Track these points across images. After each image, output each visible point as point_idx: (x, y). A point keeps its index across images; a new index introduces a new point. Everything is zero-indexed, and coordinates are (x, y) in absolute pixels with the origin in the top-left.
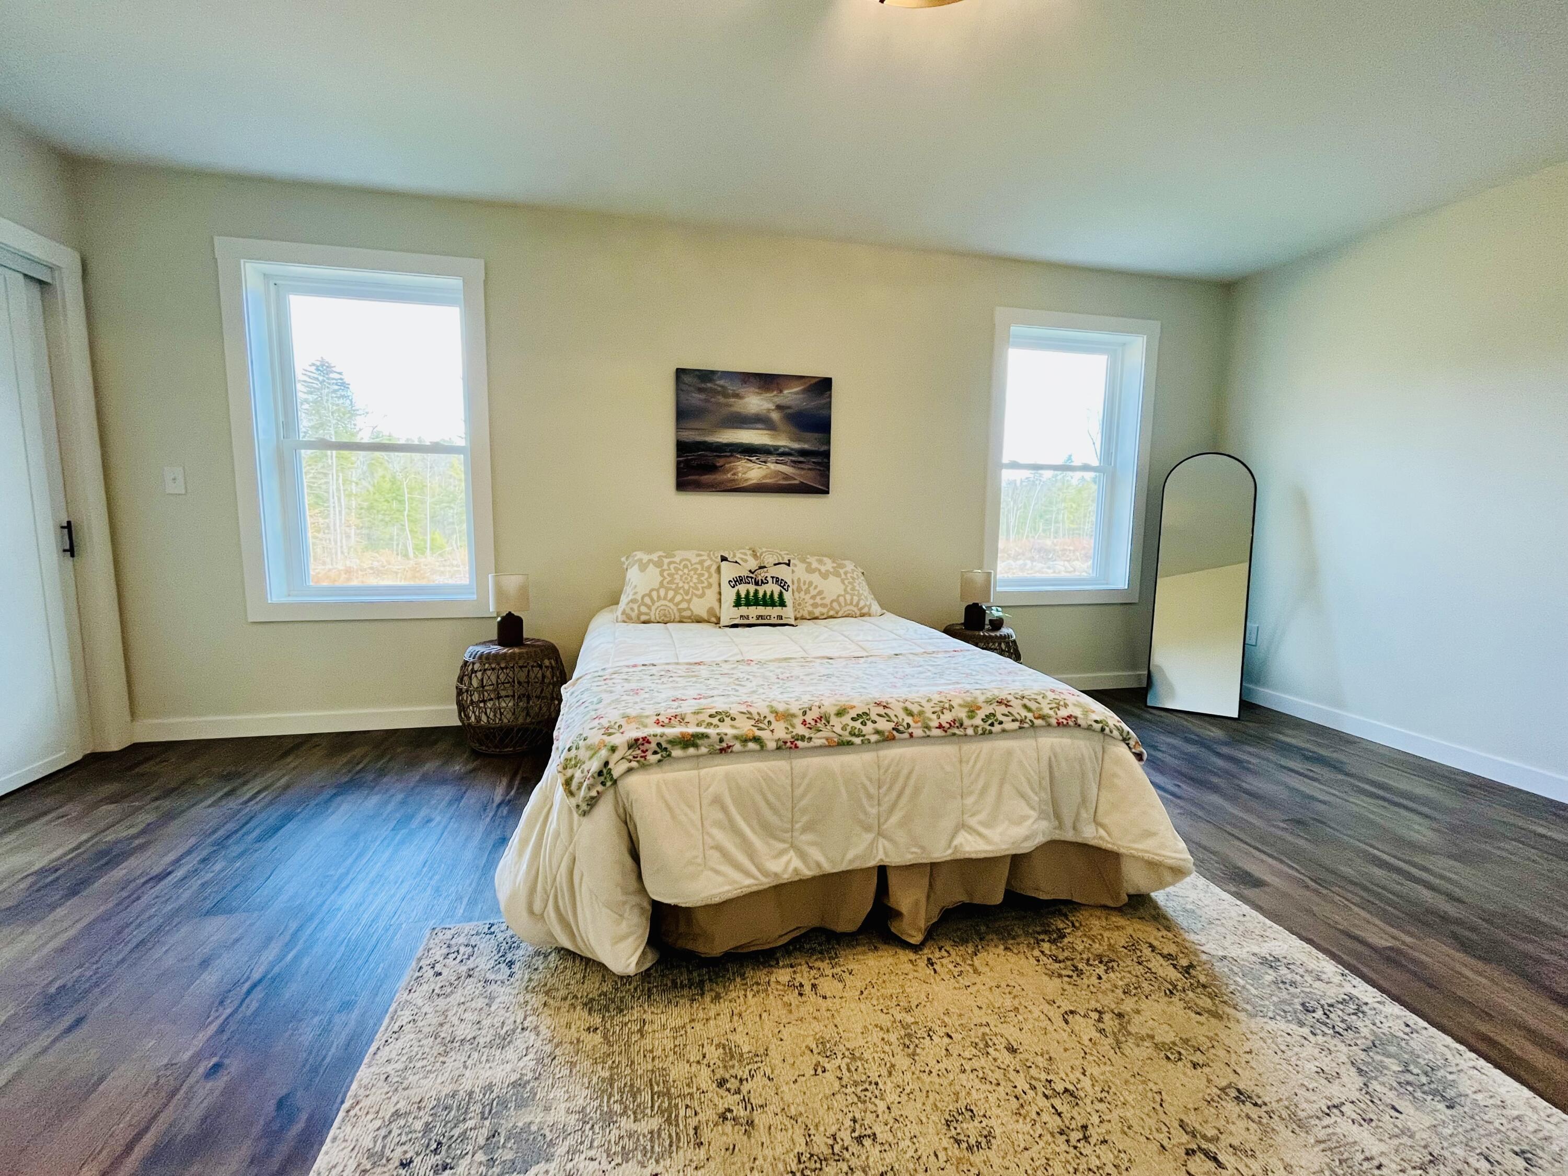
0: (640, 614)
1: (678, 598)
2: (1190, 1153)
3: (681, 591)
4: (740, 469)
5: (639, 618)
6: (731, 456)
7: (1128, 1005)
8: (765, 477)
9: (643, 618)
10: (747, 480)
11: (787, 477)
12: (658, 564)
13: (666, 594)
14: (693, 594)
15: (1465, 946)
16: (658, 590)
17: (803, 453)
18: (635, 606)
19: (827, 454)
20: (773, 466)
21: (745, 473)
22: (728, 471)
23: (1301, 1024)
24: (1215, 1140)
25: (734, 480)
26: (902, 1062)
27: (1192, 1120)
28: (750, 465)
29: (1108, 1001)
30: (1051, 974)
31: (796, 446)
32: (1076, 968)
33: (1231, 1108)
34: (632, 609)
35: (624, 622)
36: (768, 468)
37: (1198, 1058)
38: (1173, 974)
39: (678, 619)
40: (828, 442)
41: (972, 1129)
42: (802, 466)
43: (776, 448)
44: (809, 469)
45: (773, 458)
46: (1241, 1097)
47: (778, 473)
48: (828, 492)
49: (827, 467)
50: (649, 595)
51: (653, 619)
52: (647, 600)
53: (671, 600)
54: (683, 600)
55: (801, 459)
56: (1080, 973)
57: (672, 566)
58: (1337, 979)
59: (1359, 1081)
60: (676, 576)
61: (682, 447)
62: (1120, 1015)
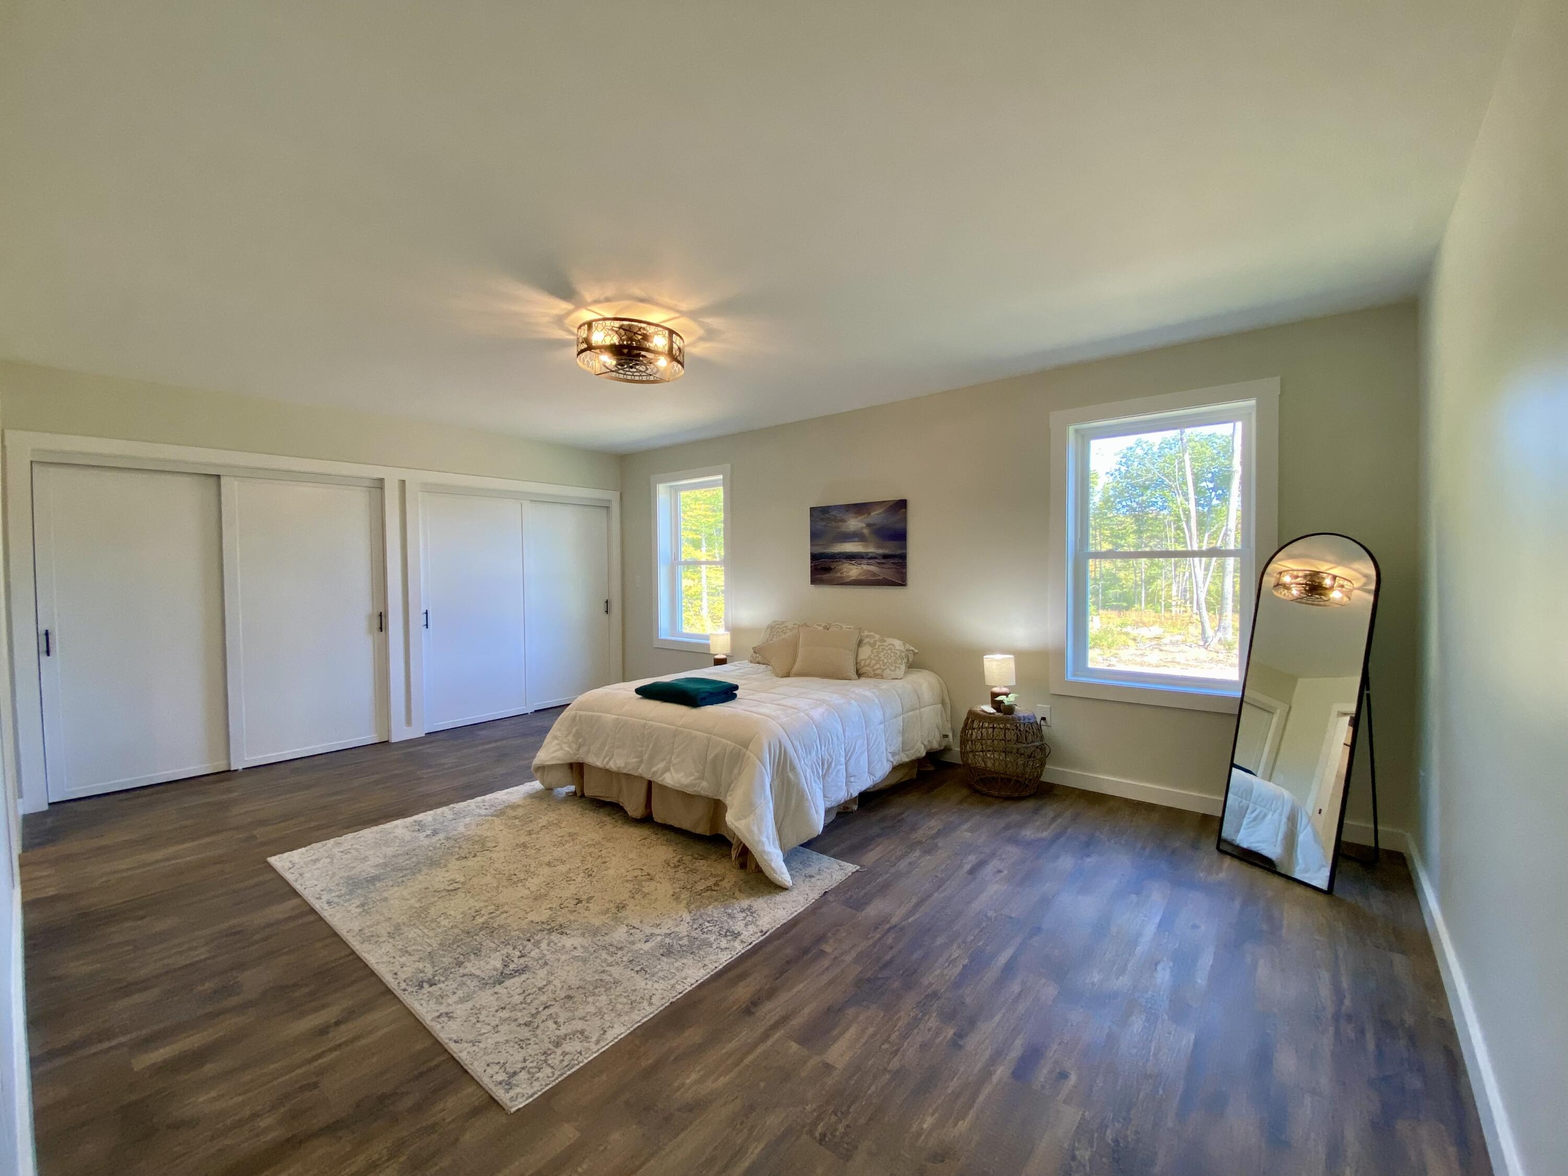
8: (859, 575)
10: (850, 576)
31: (881, 551)
40: (904, 547)
45: (865, 561)
48: (905, 585)
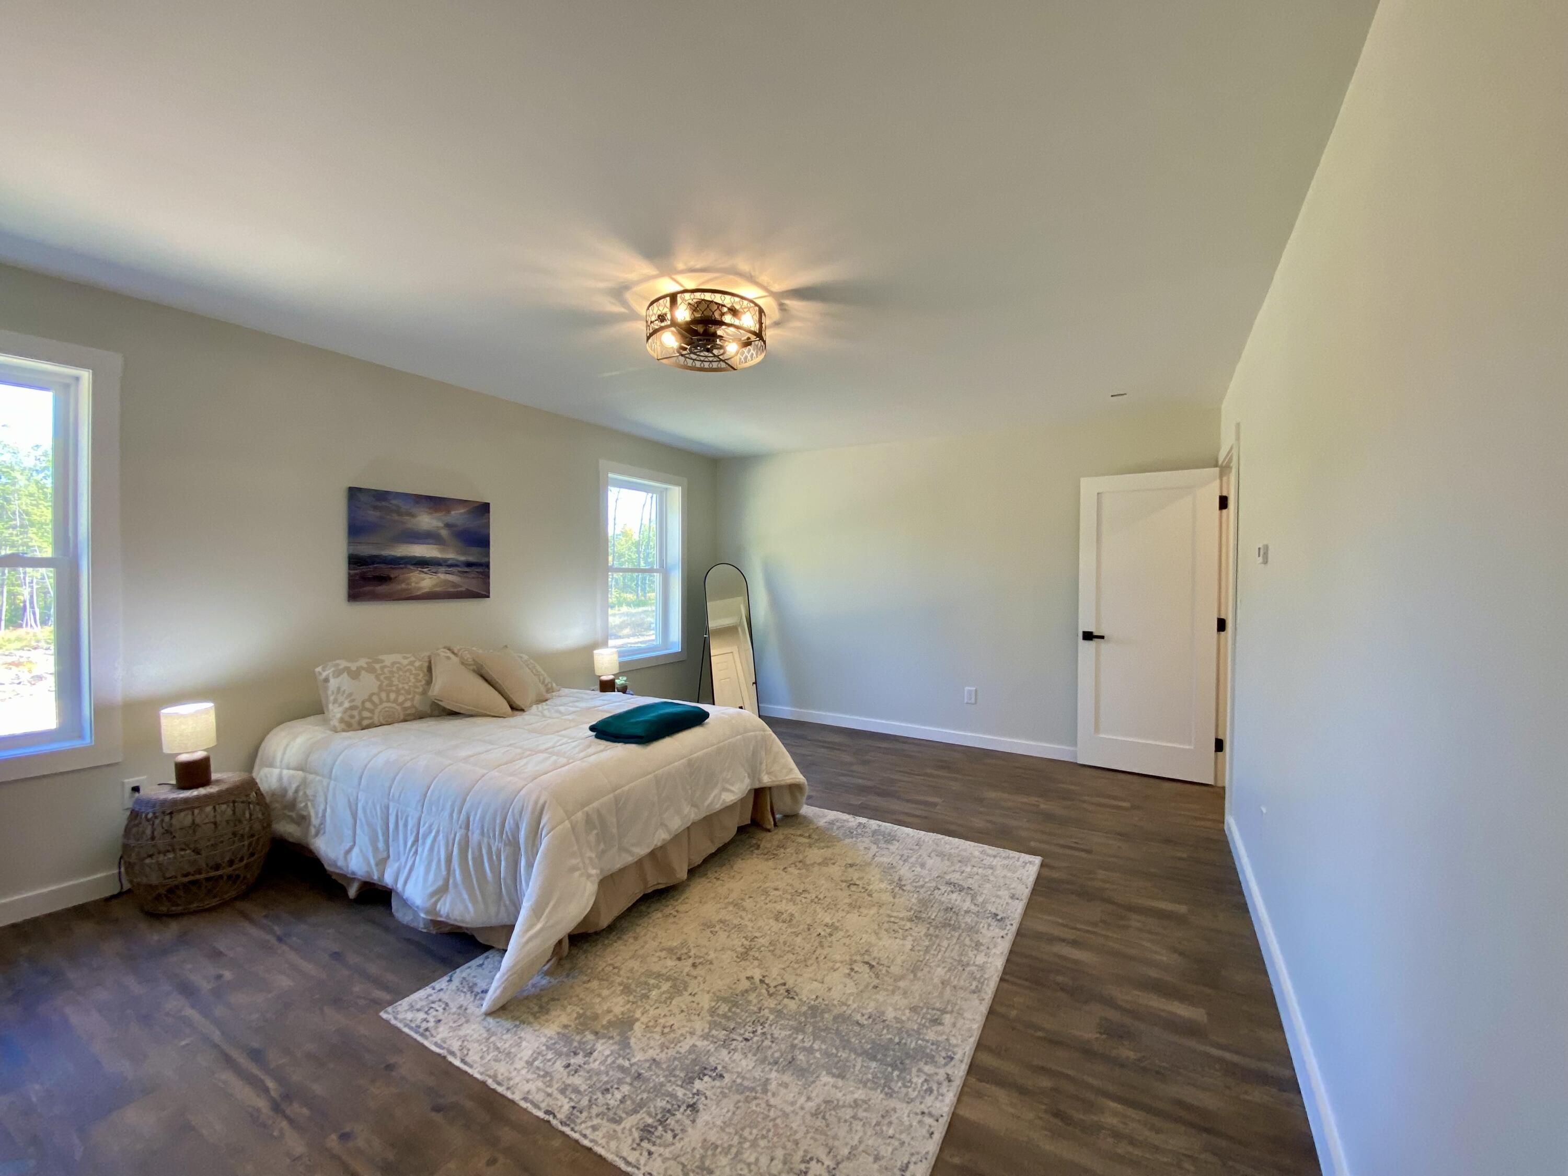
0: (363, 719)
1: (401, 699)
2: (849, 886)
3: (403, 692)
4: (414, 579)
5: (359, 723)
6: (406, 568)
7: (801, 857)
8: (436, 586)
9: (365, 723)
10: (420, 588)
11: (454, 585)
12: (370, 670)
13: (388, 696)
14: (415, 692)
15: (879, 794)
16: (378, 694)
17: (469, 565)
18: (355, 713)
19: (487, 565)
20: (442, 576)
21: (417, 583)
23: (852, 838)
24: (852, 880)
27: (843, 878)
28: (423, 575)
29: (794, 858)
30: (767, 860)
31: (462, 558)
32: (774, 854)
33: (850, 870)
34: (352, 717)
35: (344, 731)
36: (439, 577)
37: (833, 861)
38: (807, 840)
39: (402, 717)
40: (488, 555)
41: (784, 916)
43: (446, 560)
44: (473, 578)
45: (443, 569)
46: (851, 865)
47: (446, 581)
48: (488, 597)
50: (370, 699)
51: (376, 722)
52: (368, 705)
53: (395, 701)
54: (406, 700)
56: (776, 855)
57: (386, 670)
58: (853, 819)
59: (876, 846)
60: (393, 679)
62: (800, 862)
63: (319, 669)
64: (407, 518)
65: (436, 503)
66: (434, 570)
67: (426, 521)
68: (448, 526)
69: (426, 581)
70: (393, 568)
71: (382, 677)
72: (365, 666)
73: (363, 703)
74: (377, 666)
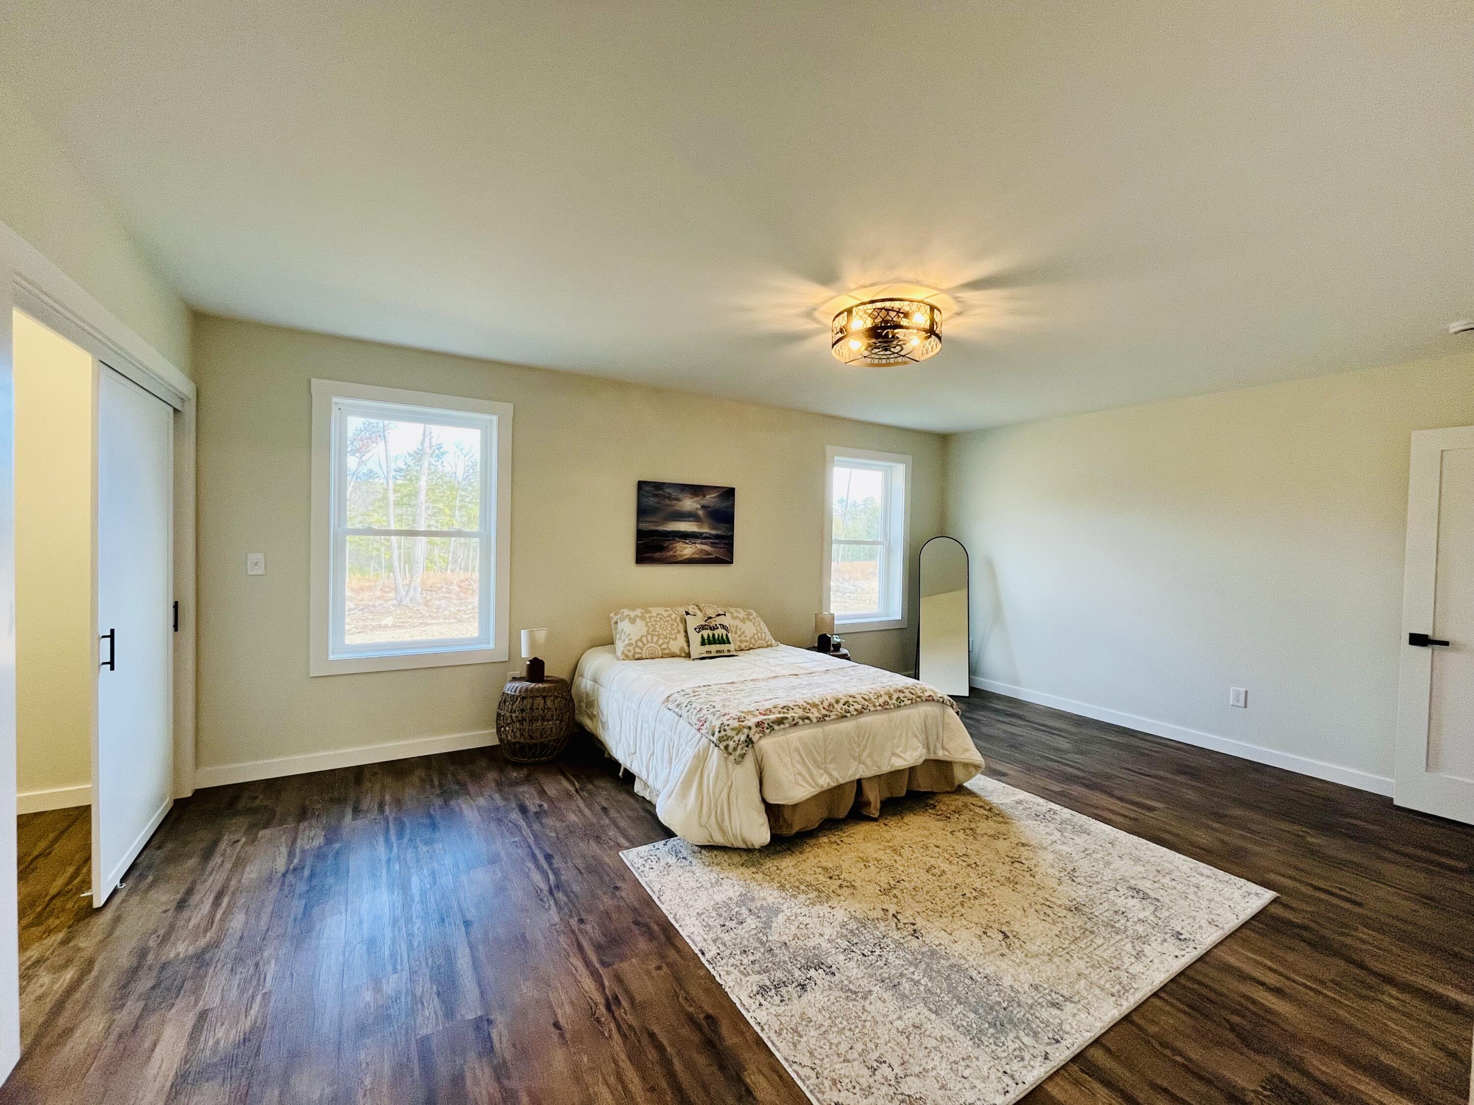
0: (635, 653)
1: (661, 641)
2: (1013, 863)
3: (662, 636)
4: (679, 548)
5: (634, 656)
6: (673, 539)
7: (973, 825)
9: (637, 656)
11: (708, 553)
12: (643, 618)
13: (652, 639)
14: (670, 638)
15: (1087, 786)
16: (646, 636)
17: (717, 537)
18: (631, 648)
19: (731, 538)
20: (699, 546)
21: (681, 551)
22: (672, 550)
23: (1037, 821)
24: (1019, 858)
25: (675, 556)
26: (898, 858)
27: (1011, 854)
28: (685, 545)
29: (966, 825)
30: (938, 820)
31: (714, 532)
32: (947, 817)
33: (1022, 849)
34: (629, 651)
35: (623, 660)
36: (696, 547)
37: (1005, 837)
38: (986, 813)
39: (660, 655)
40: (732, 530)
41: (936, 871)
42: (717, 546)
43: (702, 534)
44: (721, 548)
46: (1023, 845)
47: (702, 551)
48: (732, 563)
49: (732, 545)
50: (641, 640)
51: (644, 657)
52: (640, 644)
53: (656, 643)
54: (664, 643)
55: (717, 541)
56: (949, 818)
57: (652, 619)
58: (1045, 804)
59: (1060, 834)
60: (657, 626)
61: (641, 534)
62: (971, 829)
63: (612, 615)
64: (675, 502)
65: (696, 490)
66: (693, 541)
67: (689, 504)
68: (704, 507)
69: (687, 550)
70: (666, 540)
71: (649, 624)
72: (640, 615)
73: (636, 642)
74: (647, 615)
